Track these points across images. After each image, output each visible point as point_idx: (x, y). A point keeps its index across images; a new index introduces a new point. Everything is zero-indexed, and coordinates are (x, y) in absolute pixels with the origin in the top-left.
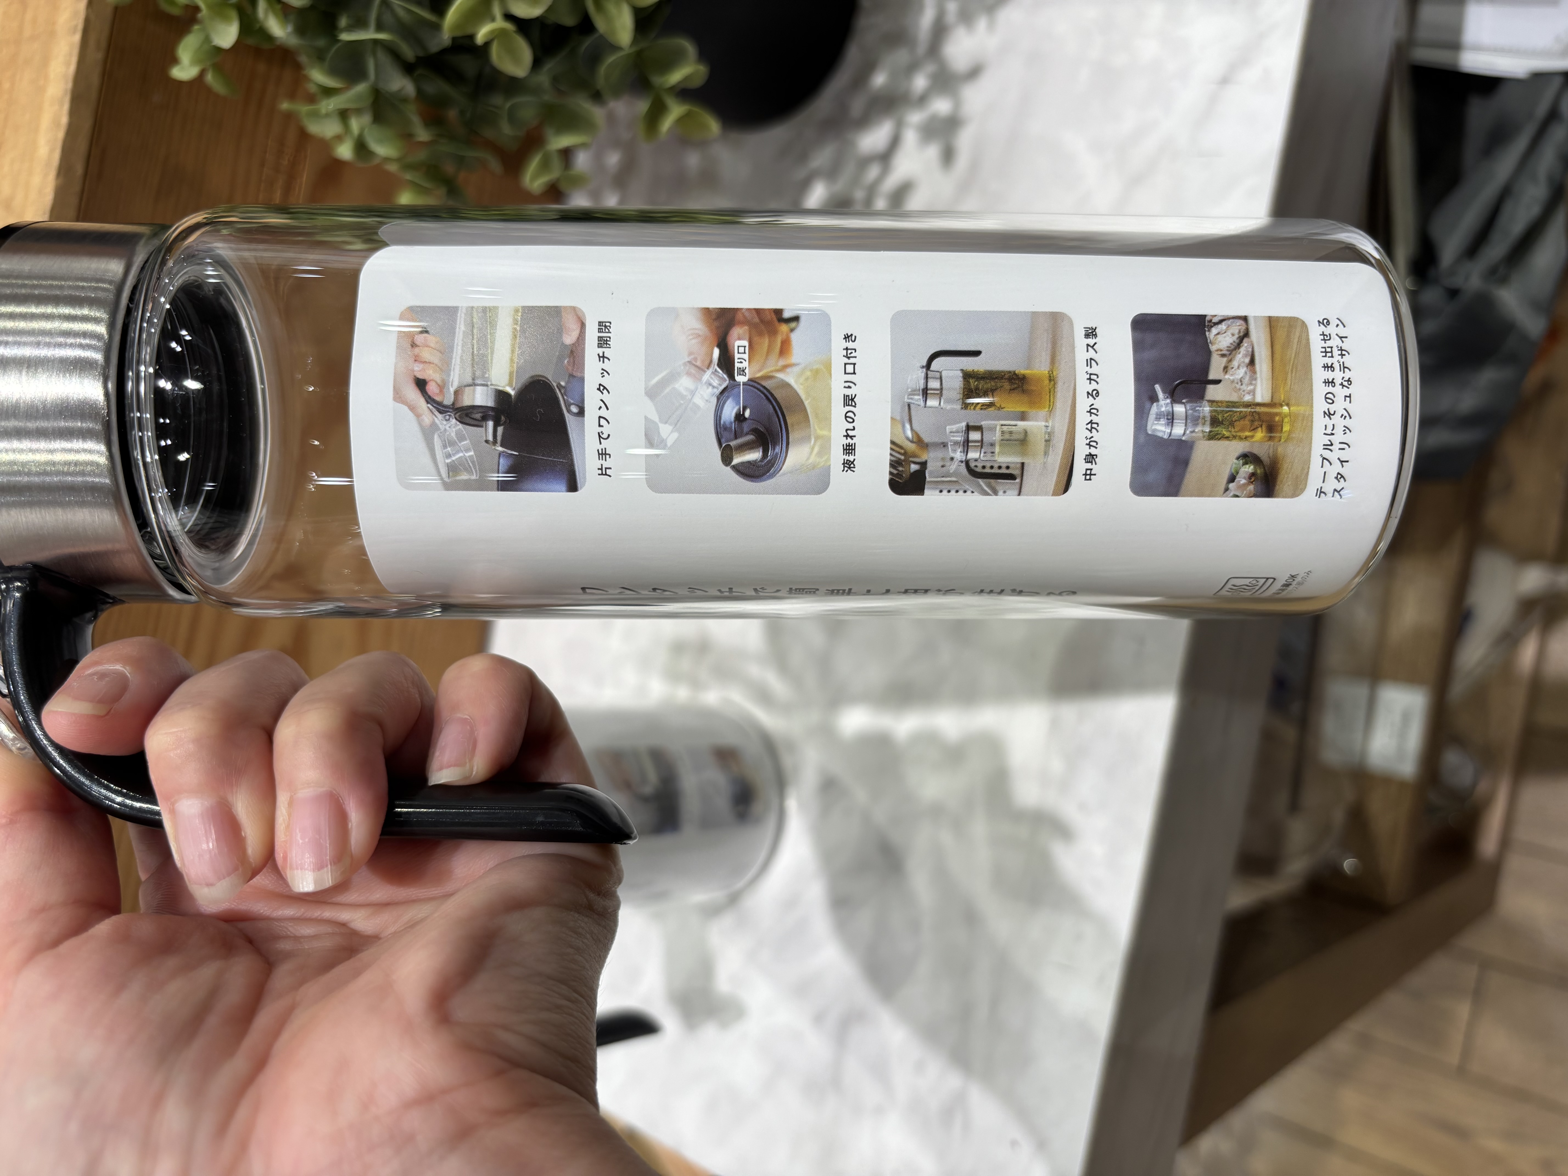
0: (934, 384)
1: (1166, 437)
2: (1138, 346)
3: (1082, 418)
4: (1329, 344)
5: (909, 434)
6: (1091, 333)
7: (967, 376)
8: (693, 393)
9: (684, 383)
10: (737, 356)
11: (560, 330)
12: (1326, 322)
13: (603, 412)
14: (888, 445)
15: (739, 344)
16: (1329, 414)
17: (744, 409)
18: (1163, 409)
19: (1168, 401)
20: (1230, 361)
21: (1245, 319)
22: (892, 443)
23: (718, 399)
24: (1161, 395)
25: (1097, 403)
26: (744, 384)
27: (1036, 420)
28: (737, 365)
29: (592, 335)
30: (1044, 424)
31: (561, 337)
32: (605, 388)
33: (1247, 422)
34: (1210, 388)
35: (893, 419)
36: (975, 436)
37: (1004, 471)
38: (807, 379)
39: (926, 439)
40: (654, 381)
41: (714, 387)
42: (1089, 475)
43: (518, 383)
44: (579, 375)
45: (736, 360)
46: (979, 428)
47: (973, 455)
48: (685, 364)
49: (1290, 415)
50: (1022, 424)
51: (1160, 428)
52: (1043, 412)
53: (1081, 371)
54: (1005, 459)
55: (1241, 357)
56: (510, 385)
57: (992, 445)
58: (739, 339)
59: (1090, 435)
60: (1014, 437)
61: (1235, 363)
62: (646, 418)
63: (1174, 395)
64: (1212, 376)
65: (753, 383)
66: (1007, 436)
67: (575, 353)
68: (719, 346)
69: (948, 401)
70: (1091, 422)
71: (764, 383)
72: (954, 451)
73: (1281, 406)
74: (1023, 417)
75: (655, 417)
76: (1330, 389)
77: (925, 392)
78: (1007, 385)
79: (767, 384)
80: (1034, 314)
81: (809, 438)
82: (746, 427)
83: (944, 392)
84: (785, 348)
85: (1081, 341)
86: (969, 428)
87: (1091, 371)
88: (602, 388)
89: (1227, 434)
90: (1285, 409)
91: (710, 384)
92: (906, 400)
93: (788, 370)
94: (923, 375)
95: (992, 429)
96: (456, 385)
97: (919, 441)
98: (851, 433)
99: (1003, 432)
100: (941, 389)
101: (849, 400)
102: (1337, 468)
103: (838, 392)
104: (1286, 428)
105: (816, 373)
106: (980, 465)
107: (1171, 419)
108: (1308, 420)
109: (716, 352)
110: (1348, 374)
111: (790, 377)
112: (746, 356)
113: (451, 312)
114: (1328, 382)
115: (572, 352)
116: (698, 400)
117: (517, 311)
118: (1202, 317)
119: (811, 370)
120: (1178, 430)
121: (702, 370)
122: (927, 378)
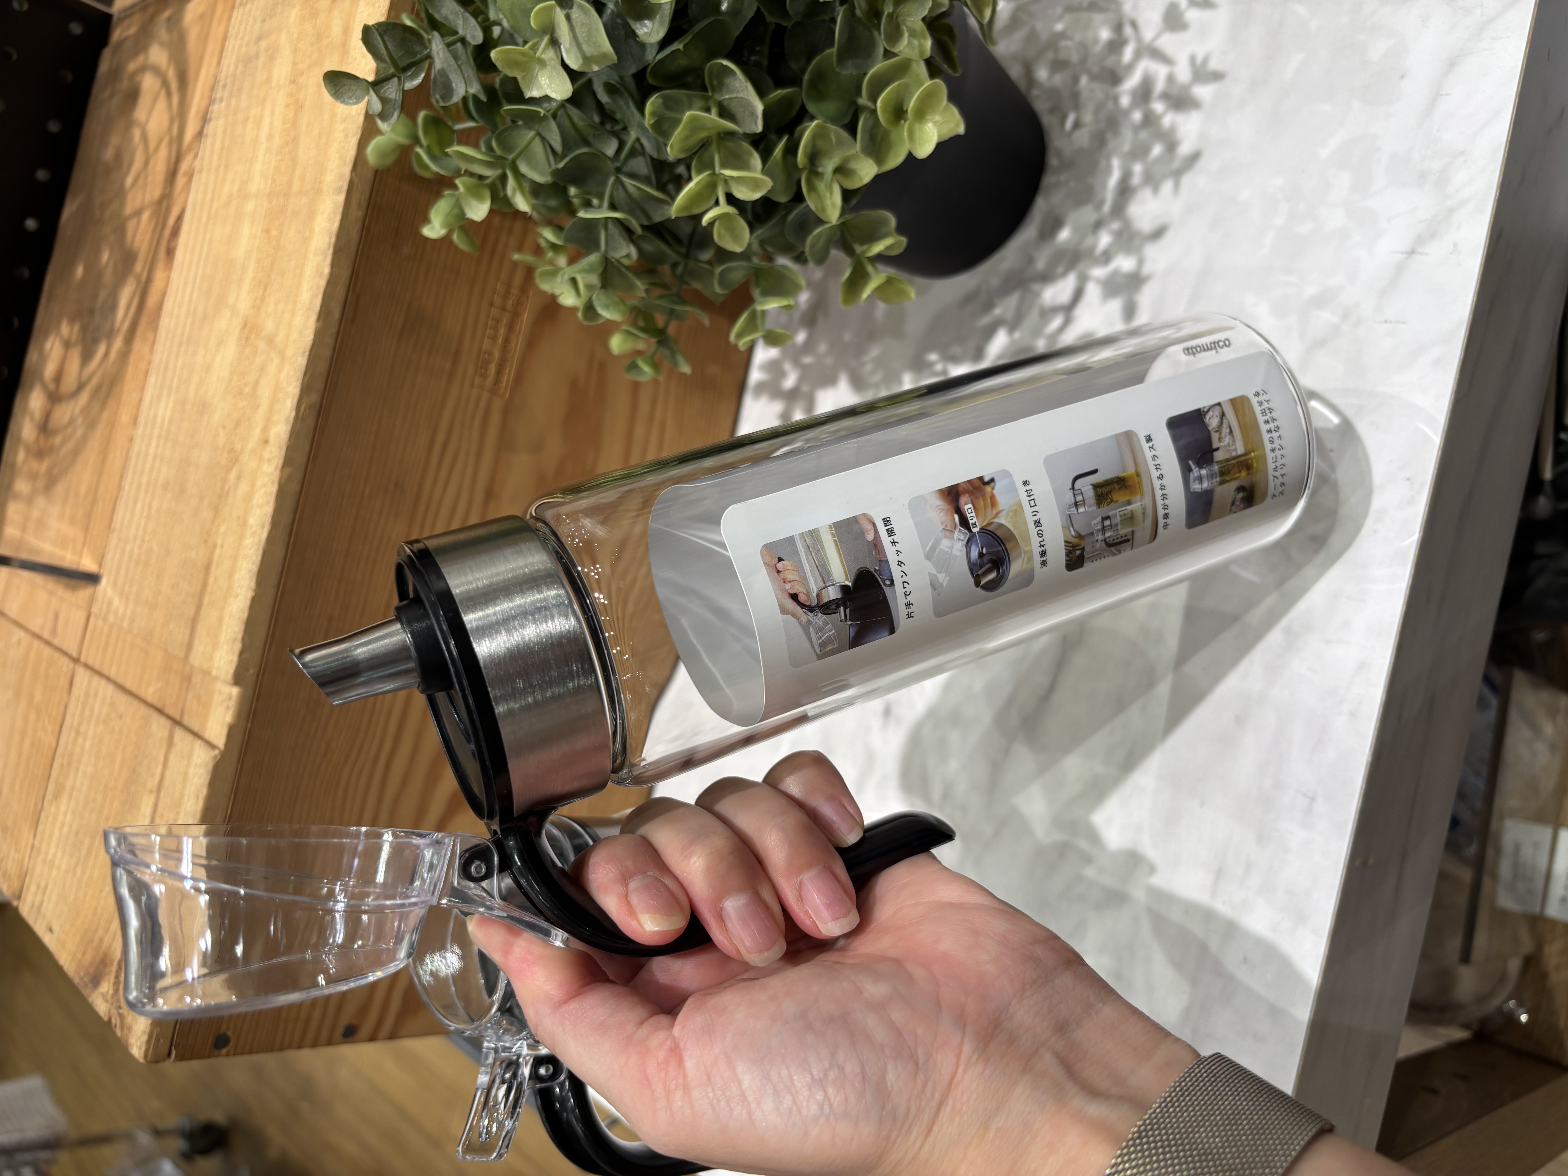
0: (1079, 498)
1: (1200, 491)
2: (1175, 439)
3: (1159, 493)
4: (1263, 407)
5: (1073, 533)
6: (1149, 439)
7: (1096, 487)
8: (951, 548)
9: (945, 543)
10: (969, 516)
11: (862, 533)
12: (1257, 394)
13: (905, 579)
14: (1063, 544)
15: (967, 508)
16: (1273, 450)
17: (982, 548)
18: (1196, 475)
19: (1197, 469)
20: (1220, 434)
21: (1219, 404)
22: (1066, 542)
23: (966, 547)
24: (1193, 466)
25: (1164, 482)
26: (978, 532)
27: (1136, 502)
28: (971, 522)
29: (882, 530)
30: (1140, 504)
31: (864, 536)
32: (902, 563)
33: (1236, 469)
34: (1215, 454)
35: (1063, 527)
36: (1107, 523)
37: (1124, 538)
38: (1011, 518)
39: (1083, 533)
40: (928, 548)
41: (962, 540)
42: (1166, 526)
43: (852, 576)
44: (884, 559)
45: (969, 519)
46: (1108, 518)
47: (1108, 534)
48: (941, 531)
49: (1255, 457)
50: (1129, 507)
51: (1196, 487)
52: (1138, 497)
53: (1151, 464)
54: (1124, 531)
55: (1225, 430)
56: (847, 579)
57: (1117, 525)
58: (966, 504)
59: (1163, 502)
60: (1128, 516)
61: (1223, 435)
62: (929, 573)
63: (1200, 465)
64: (1215, 447)
65: (983, 530)
66: (1123, 518)
67: (877, 544)
68: (956, 513)
69: (1090, 507)
70: (1163, 495)
71: (989, 528)
72: (1098, 535)
73: (1250, 453)
74: (1129, 503)
75: (935, 572)
76: (1270, 435)
77: (1076, 505)
78: (1117, 486)
79: (990, 528)
80: (1117, 436)
81: (1021, 555)
82: (985, 559)
83: (1086, 501)
84: (994, 503)
85: (1145, 446)
86: (1104, 519)
87: (1156, 463)
88: (900, 563)
89: (1228, 479)
90: (1253, 454)
91: (959, 539)
92: (1068, 513)
93: (1000, 515)
94: (1072, 494)
95: (1115, 516)
96: (816, 591)
97: (1080, 536)
98: (1042, 543)
99: (1121, 516)
100: (1084, 500)
101: (1038, 523)
102: (1281, 480)
103: (1030, 520)
104: (1255, 465)
105: (1015, 512)
106: (1111, 539)
107: (1200, 479)
108: (1264, 457)
109: (956, 517)
110: (1276, 423)
111: (1002, 520)
112: (973, 514)
113: (791, 540)
114: (1270, 431)
115: (875, 545)
116: (956, 552)
117: (830, 526)
118: (1199, 410)
119: (1012, 511)
120: (1205, 485)
121: (952, 532)
122: (1074, 495)
